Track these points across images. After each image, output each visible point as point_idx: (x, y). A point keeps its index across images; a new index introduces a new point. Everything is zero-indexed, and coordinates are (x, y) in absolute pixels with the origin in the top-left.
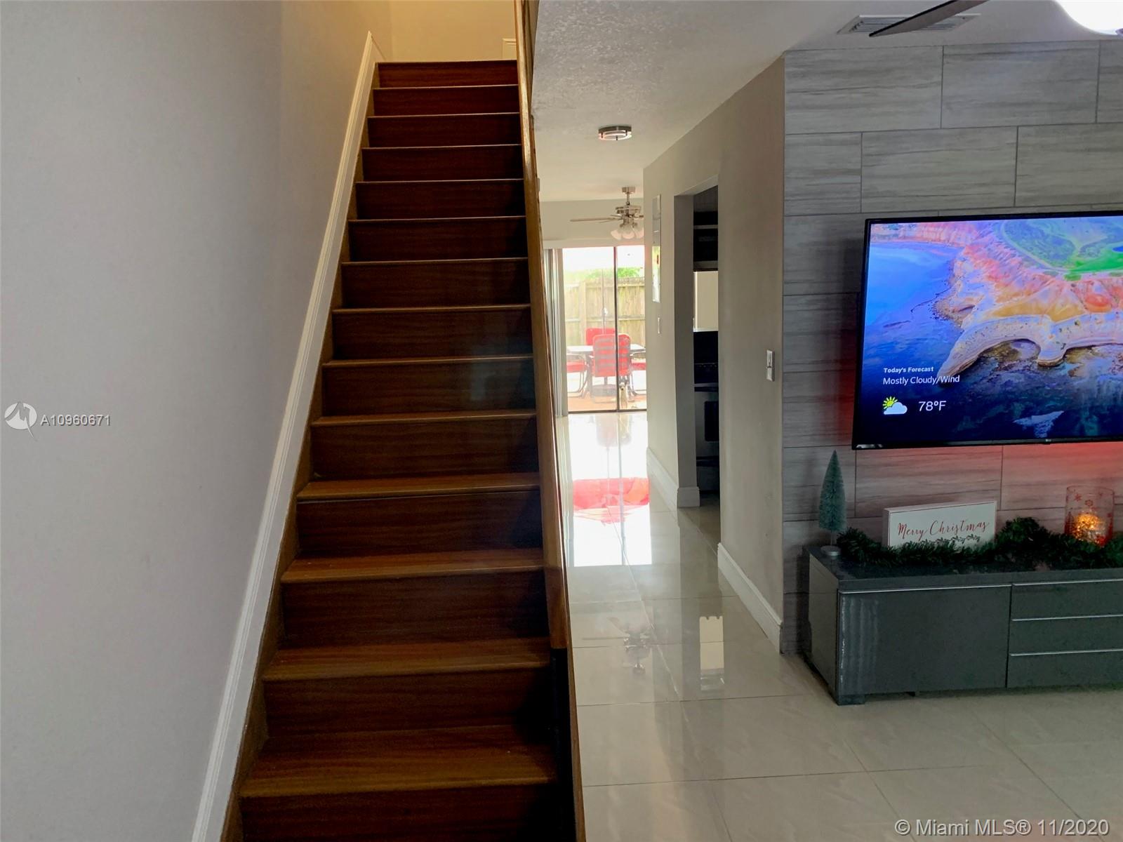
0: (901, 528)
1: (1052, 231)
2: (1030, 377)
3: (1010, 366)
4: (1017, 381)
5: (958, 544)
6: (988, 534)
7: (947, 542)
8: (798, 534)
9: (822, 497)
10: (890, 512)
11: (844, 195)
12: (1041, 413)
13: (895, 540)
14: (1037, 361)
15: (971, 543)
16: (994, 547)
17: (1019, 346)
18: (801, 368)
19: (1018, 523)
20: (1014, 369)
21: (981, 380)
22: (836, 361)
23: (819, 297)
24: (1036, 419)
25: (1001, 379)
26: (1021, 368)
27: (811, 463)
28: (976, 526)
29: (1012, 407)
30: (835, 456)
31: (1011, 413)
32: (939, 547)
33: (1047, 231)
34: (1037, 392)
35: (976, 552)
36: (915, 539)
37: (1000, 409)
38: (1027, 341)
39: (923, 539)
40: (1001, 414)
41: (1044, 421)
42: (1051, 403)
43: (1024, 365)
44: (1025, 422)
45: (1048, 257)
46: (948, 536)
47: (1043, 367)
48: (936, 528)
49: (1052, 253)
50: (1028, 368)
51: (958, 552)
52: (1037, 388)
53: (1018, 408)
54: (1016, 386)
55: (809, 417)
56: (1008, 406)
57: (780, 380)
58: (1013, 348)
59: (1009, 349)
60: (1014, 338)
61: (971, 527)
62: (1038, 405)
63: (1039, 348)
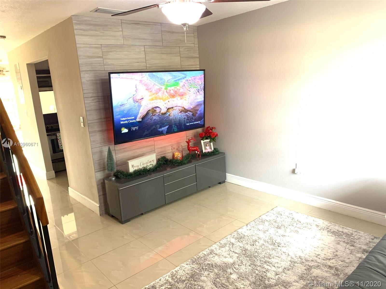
0: (133, 166)
1: (159, 76)
2: (160, 117)
3: (155, 115)
4: (157, 119)
5: (148, 167)
6: (154, 163)
7: (145, 167)
8: (100, 175)
9: (107, 162)
10: (129, 162)
11: (99, 65)
12: (164, 127)
13: (131, 170)
14: (161, 112)
15: (151, 166)
16: (157, 166)
17: (156, 109)
18: (93, 121)
19: (161, 158)
20: (156, 115)
21: (148, 119)
22: (104, 118)
23: (96, 98)
24: (163, 129)
25: (153, 118)
26: (157, 115)
27: (101, 152)
28: (151, 161)
29: (157, 126)
30: (109, 148)
31: (157, 128)
32: (143, 169)
33: (158, 76)
34: (162, 121)
35: (153, 169)
36: (136, 168)
37: (154, 127)
38: (158, 107)
39: (139, 168)
40: (154, 128)
41: (165, 129)
42: (166, 124)
43: (158, 114)
44: (160, 130)
45: (159, 83)
46: (145, 166)
47: (162, 114)
48: (142, 164)
49: (160, 82)
50: (159, 115)
51: (149, 169)
52: (162, 120)
53: (158, 126)
54: (157, 120)
55: (98, 137)
56: (156, 126)
57: (87, 126)
58: (155, 109)
59: (154, 110)
60: (155, 107)
61: (150, 162)
62: (163, 125)
63: (161, 109)
